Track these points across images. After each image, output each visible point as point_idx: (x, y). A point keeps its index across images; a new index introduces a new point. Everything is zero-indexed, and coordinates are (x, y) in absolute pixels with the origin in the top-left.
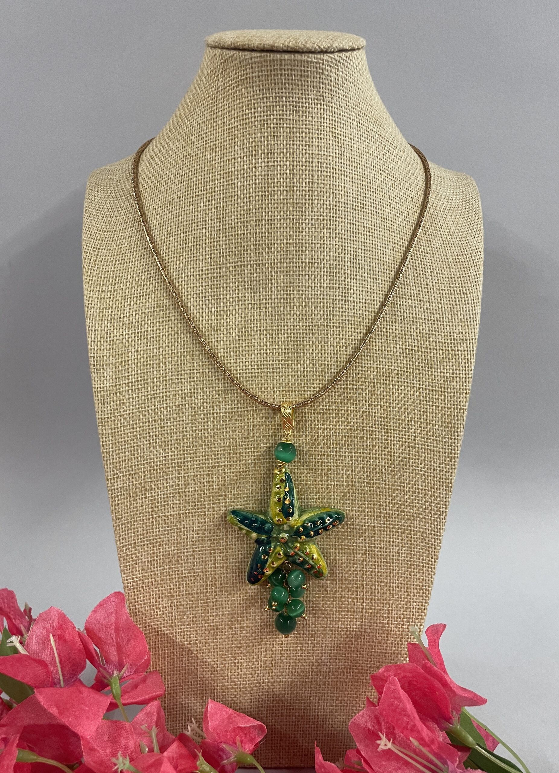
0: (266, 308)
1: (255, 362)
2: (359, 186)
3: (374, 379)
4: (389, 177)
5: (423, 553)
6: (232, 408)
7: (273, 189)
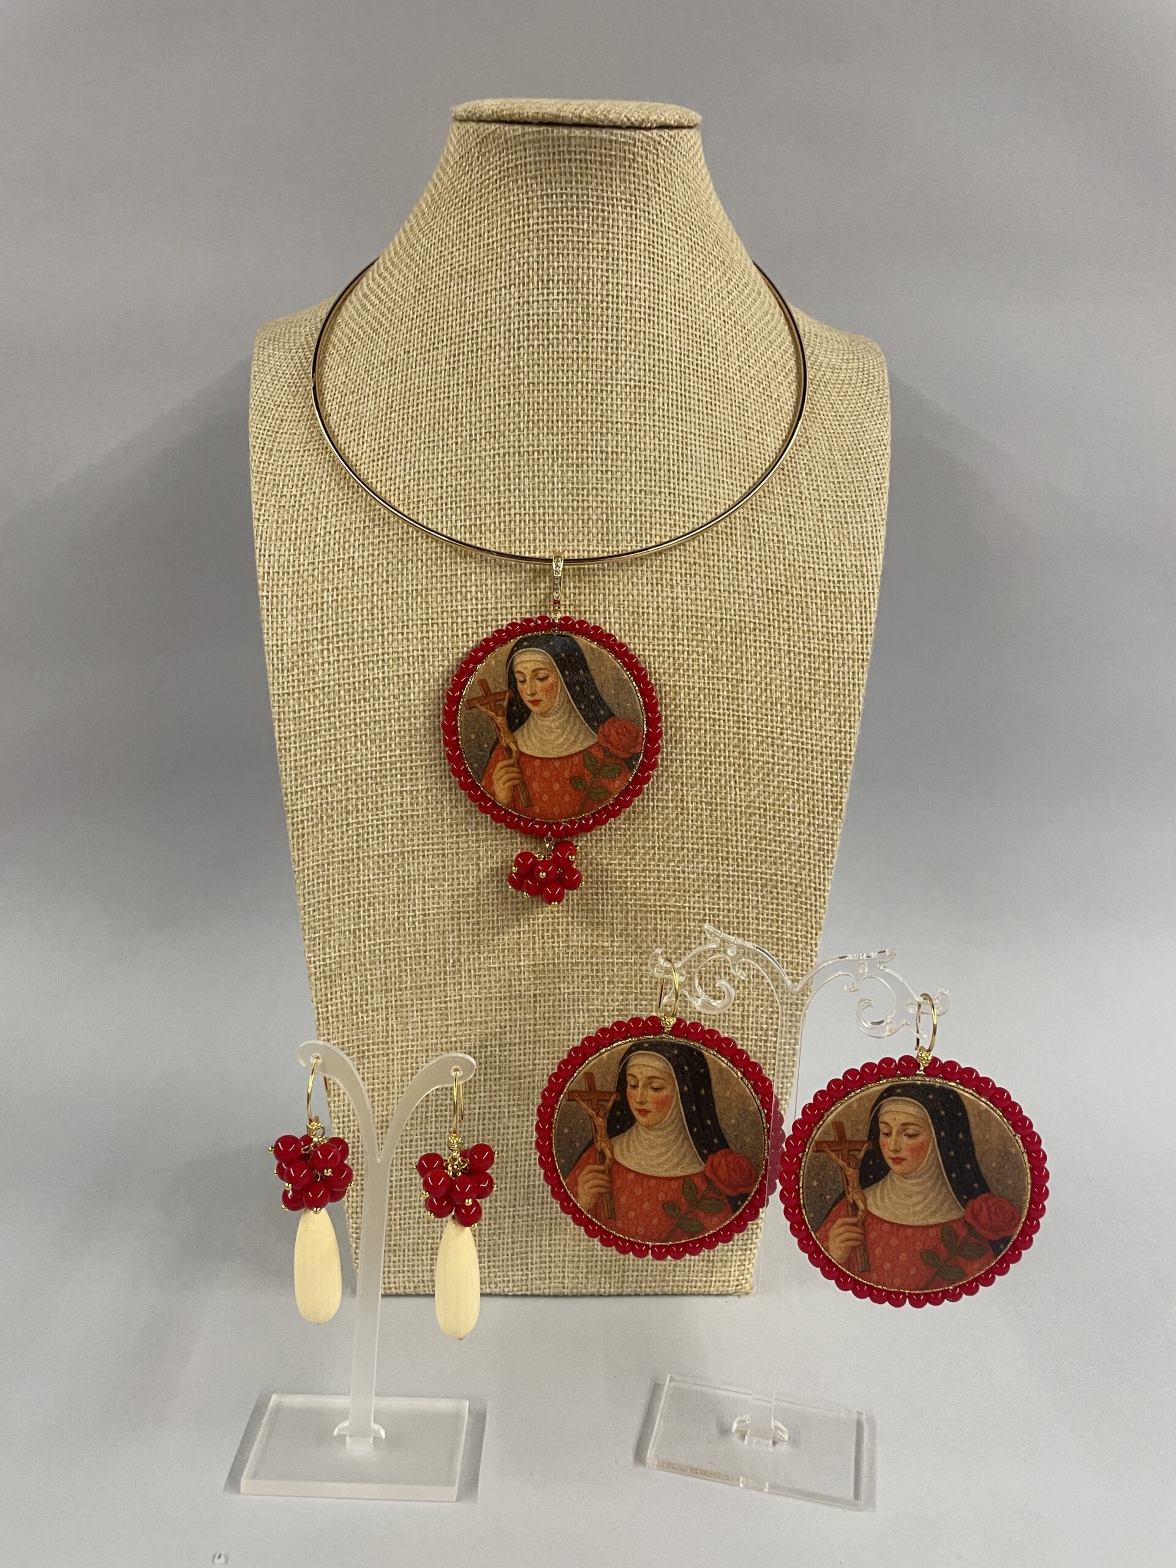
0: (544, 522)
1: (526, 607)
2: (691, 337)
3: (716, 637)
4: (737, 327)
5: (797, 919)
7: (555, 336)
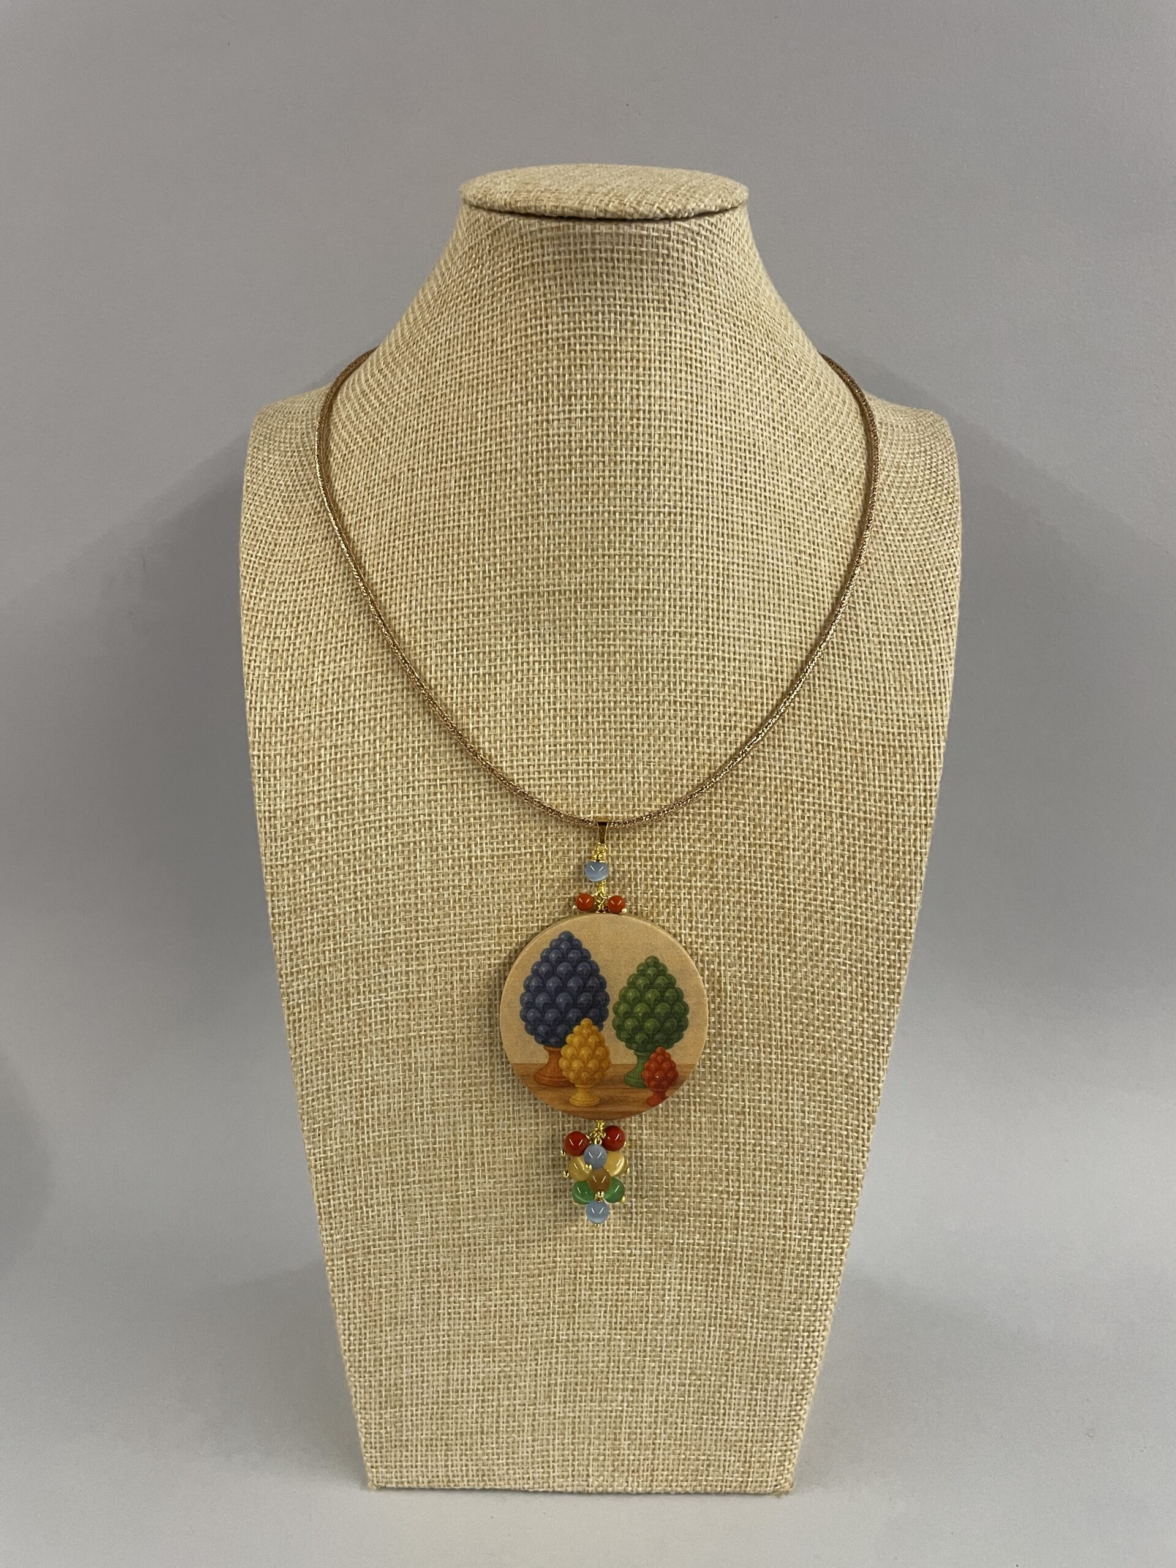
1: (545, 766)
2: (734, 452)
4: (789, 432)
5: (847, 1112)
6: (503, 849)
7: (579, 459)
